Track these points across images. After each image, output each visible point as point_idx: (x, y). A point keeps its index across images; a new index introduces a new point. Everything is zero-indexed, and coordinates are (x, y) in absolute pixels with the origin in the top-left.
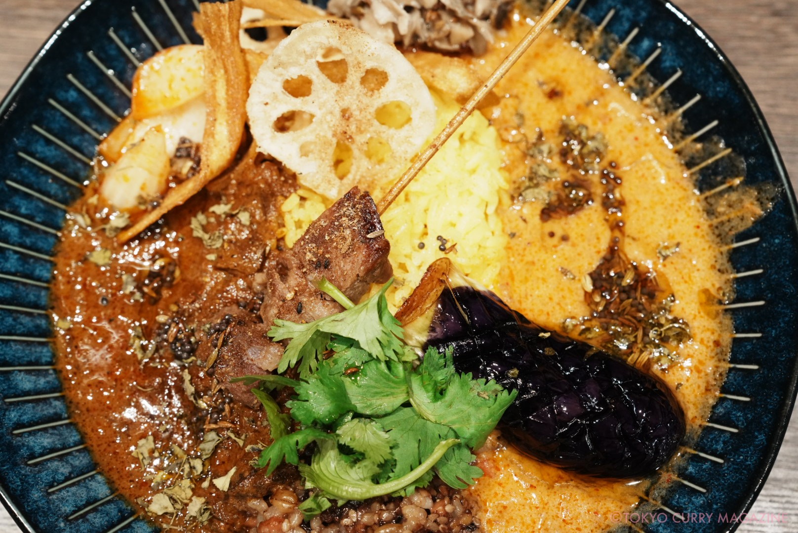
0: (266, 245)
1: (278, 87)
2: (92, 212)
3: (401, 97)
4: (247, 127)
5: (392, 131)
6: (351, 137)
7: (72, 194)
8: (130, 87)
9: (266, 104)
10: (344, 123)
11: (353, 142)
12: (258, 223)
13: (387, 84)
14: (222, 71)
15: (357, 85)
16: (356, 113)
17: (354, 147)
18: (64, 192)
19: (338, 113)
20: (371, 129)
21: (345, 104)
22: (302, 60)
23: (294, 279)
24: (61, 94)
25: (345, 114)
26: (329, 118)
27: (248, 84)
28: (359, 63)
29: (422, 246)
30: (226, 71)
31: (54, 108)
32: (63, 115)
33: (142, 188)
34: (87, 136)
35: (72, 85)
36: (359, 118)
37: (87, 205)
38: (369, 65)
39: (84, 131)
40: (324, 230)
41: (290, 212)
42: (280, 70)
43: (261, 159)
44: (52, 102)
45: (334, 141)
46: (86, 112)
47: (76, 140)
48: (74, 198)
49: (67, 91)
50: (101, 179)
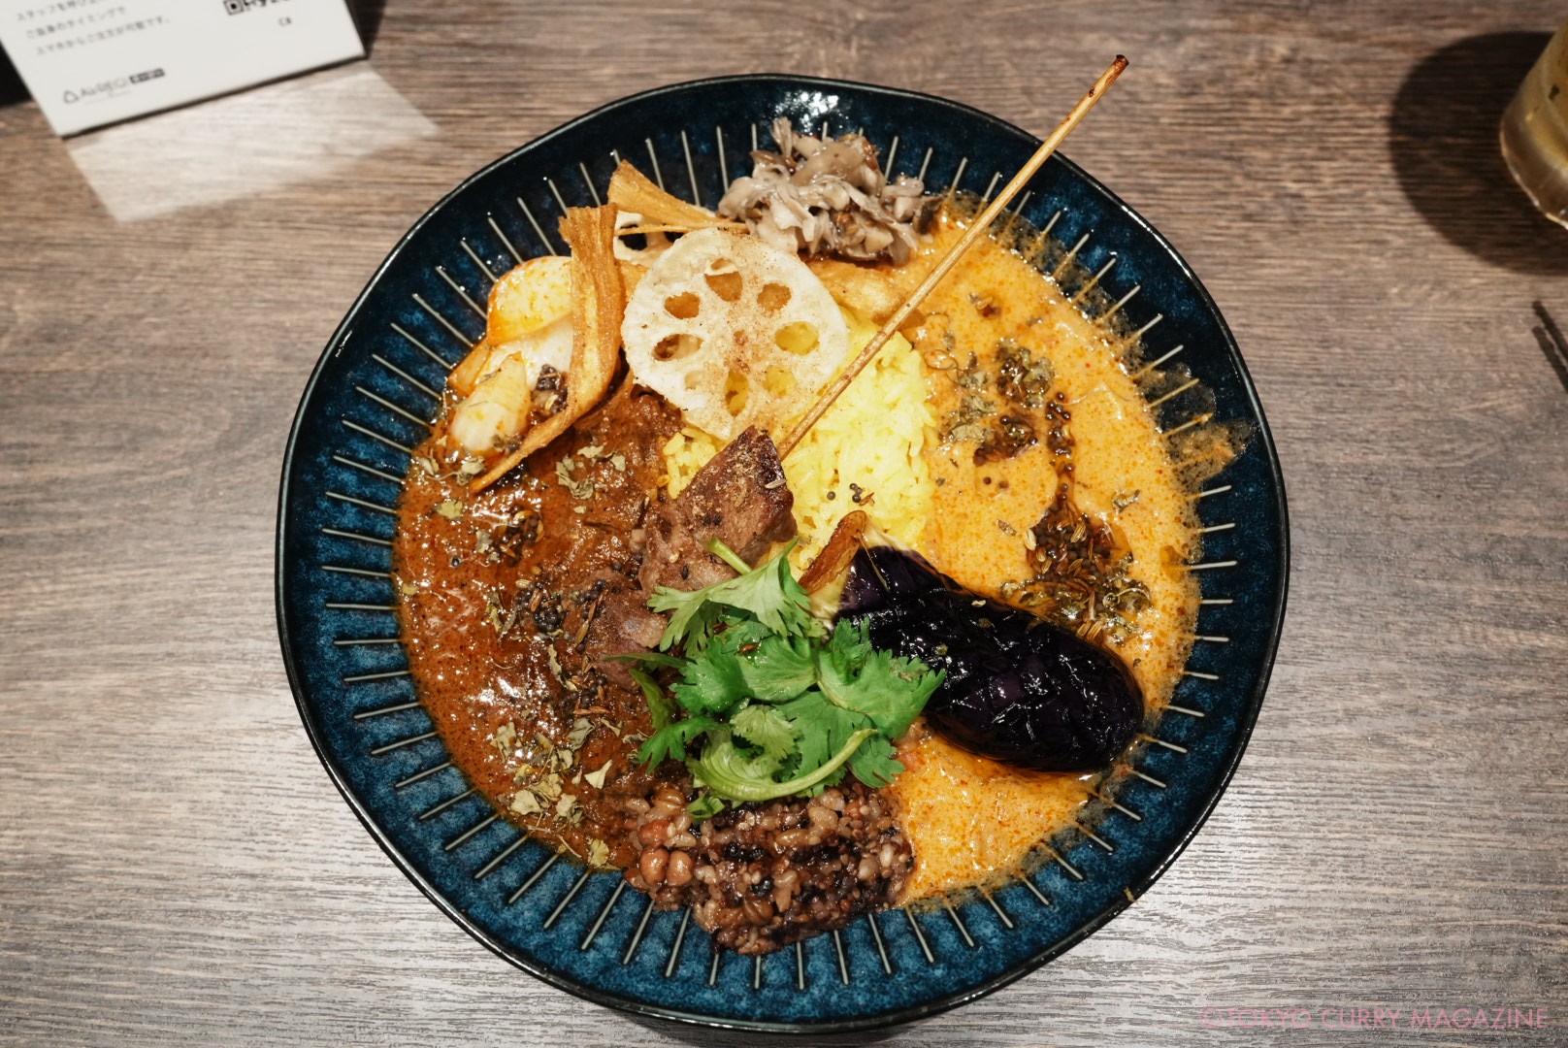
0: (645, 496)
1: (659, 306)
2: (440, 456)
3: (806, 318)
4: (622, 354)
5: (796, 358)
6: (746, 366)
7: (417, 434)
8: (485, 308)
9: (645, 327)
10: (737, 349)
11: (749, 372)
12: (636, 469)
13: (789, 302)
14: (593, 288)
15: (754, 303)
16: (752, 337)
17: (749, 377)
18: (408, 433)
19: (730, 337)
20: (771, 356)
21: (738, 326)
22: (687, 274)
23: (679, 537)
24: (406, 317)
25: (740, 338)
26: (719, 343)
27: (623, 305)
28: (756, 278)
29: (832, 496)
30: (597, 288)
31: (398, 333)
32: (408, 341)
33: (498, 428)
34: (434, 366)
35: (418, 305)
36: (755, 342)
37: (435, 447)
38: (768, 280)
39: (432, 360)
40: (713, 479)
41: (673, 456)
42: (661, 286)
43: (641, 392)
44: (394, 326)
45: (726, 370)
46: (434, 338)
47: (421, 371)
48: (420, 440)
49: (412, 314)
50: (451, 417)
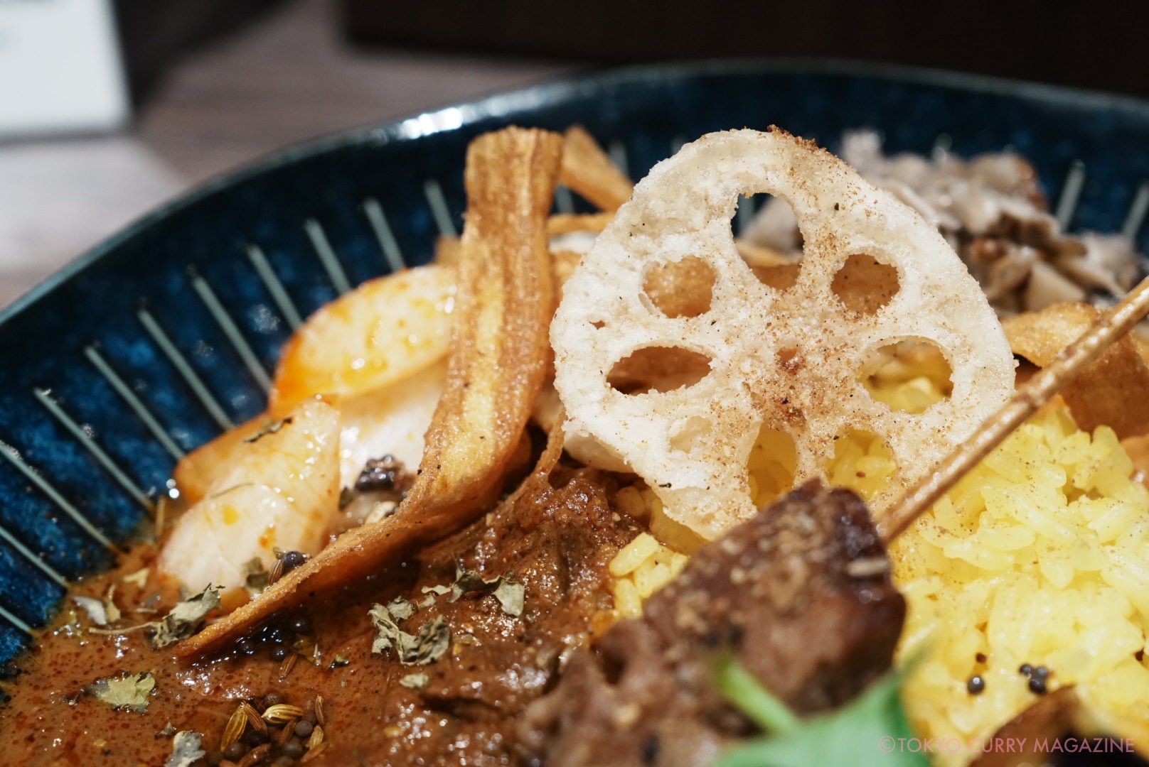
0: (562, 647)
1: (632, 284)
2: (127, 600)
3: (928, 329)
5: (901, 417)
6: (798, 412)
7: (89, 558)
8: (270, 370)
9: (600, 325)
10: (783, 378)
11: (802, 425)
12: (545, 608)
13: (896, 298)
14: (499, 284)
15: (825, 289)
16: (815, 359)
17: (801, 445)
18: (71, 549)
19: (769, 355)
20: (848, 406)
21: (788, 337)
22: (698, 218)
23: (639, 681)
24: (118, 345)
25: (789, 361)
26: (746, 366)
27: (555, 303)
28: (832, 237)
29: (976, 689)
30: (508, 279)
31: (92, 368)
32: (110, 387)
33: (264, 542)
34: (153, 447)
35: (144, 333)
36: (821, 372)
37: (121, 584)
38: (857, 244)
39: (148, 435)
40: (731, 561)
41: (630, 576)
42: (642, 241)
43: (570, 462)
44: (93, 355)
45: (757, 417)
46: (165, 397)
47: (127, 447)
48: (90, 568)
49: (131, 342)
50: (162, 540)
